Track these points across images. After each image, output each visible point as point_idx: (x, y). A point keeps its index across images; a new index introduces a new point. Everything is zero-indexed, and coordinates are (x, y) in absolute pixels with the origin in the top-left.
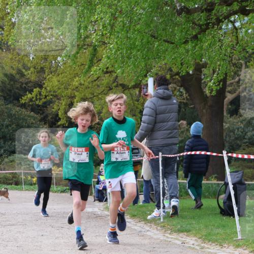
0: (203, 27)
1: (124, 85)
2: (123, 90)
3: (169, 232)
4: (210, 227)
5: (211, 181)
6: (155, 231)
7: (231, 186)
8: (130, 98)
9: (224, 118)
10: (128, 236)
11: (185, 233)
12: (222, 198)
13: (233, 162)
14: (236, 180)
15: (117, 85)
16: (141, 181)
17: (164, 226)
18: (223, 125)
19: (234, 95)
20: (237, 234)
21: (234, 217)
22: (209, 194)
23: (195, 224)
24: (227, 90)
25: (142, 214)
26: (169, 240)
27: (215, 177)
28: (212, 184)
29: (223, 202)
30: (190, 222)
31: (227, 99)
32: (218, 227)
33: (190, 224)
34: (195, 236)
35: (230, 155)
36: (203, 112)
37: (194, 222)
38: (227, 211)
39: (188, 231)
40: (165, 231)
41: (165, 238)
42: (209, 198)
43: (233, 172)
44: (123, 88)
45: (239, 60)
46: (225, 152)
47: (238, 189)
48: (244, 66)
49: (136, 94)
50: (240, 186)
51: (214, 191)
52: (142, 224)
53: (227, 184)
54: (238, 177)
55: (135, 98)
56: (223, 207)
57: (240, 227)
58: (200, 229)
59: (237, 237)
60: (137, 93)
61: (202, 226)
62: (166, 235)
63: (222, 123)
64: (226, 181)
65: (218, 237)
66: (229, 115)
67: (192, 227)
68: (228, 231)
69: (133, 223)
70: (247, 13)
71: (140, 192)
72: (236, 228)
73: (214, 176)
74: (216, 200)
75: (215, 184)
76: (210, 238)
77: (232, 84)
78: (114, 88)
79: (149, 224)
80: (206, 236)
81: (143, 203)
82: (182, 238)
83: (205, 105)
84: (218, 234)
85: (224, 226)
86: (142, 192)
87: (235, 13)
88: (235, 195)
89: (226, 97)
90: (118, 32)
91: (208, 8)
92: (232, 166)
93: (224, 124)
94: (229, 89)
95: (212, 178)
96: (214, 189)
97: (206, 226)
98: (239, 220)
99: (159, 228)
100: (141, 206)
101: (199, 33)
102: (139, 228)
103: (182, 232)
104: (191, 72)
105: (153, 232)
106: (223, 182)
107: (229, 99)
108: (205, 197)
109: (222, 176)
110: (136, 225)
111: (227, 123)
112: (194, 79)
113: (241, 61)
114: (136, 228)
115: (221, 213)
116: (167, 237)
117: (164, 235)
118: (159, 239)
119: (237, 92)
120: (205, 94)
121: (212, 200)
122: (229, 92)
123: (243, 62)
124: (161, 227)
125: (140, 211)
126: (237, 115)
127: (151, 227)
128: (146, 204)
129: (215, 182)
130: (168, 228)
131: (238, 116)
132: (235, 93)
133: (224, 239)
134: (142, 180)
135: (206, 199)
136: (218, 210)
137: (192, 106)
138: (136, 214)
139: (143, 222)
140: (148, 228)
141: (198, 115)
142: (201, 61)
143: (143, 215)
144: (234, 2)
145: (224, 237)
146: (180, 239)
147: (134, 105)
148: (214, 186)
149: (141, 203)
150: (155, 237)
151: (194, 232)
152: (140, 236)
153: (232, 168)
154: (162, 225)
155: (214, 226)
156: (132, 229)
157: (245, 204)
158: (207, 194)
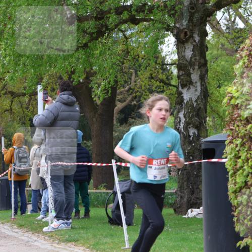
0: (94, 35)
1: (13, 92)
2: (12, 97)
3: (57, 242)
4: (98, 236)
5: (101, 190)
6: (42, 241)
7: (119, 195)
8: (20, 106)
9: (114, 127)
10: (15, 246)
11: (73, 243)
12: (111, 207)
13: (122, 171)
14: (125, 189)
15: (6, 92)
16: (29, 190)
17: (52, 236)
18: (112, 134)
19: (124, 104)
20: (125, 242)
21: (122, 226)
22: (98, 203)
23: (83, 233)
24: (117, 99)
25: (29, 224)
26: (57, 250)
27: (105, 186)
28: (101, 193)
29: (112, 211)
30: (79, 232)
31: (116, 108)
32: (106, 237)
33: (79, 234)
34: (83, 245)
35: (118, 164)
36: (93, 120)
37: (82, 232)
38: (115, 220)
39: (76, 241)
40: (53, 241)
41: (53, 248)
42: (98, 207)
43: (122, 181)
44: (12, 96)
45: (130, 68)
46: (113, 161)
47: (126, 198)
48: (134, 75)
49: (25, 102)
50: (128, 195)
51: (103, 200)
52: (29, 234)
53: (115, 193)
54: (126, 186)
55: (25, 106)
56: (111, 216)
57: (128, 236)
58: (88, 239)
59: (125, 246)
60: (27, 101)
61: (90, 235)
62: (54, 245)
63: (112, 131)
64: (114, 189)
65: (106, 247)
66: (119, 124)
67: (80, 237)
68: (116, 240)
69: (20, 233)
70: (137, 22)
71: (28, 202)
72: (124, 237)
73: (103, 185)
74: (105, 209)
75: (104, 193)
76: (98, 247)
77: (121, 92)
78: (2, 95)
79: (37, 234)
80: (94, 245)
81: (31, 212)
82: (70, 247)
83: (95, 113)
84: (106, 243)
85: (112, 235)
86: (31, 201)
87: (125, 22)
88: (124, 204)
89: (116, 106)
90: (7, 39)
91: (99, 16)
92: (121, 175)
93: (114, 133)
94: (119, 97)
95: (101, 187)
96: (103, 198)
97: (95, 236)
98: (127, 229)
99: (46, 238)
100: (29, 216)
101: (90, 41)
102: (26, 238)
103: (70, 241)
104: (81, 81)
105: (40, 242)
106: (112, 191)
107: (118, 108)
108: (94, 206)
109: (111, 185)
110: (23, 235)
111: (116, 132)
112: (84, 87)
113: (131, 70)
114: (23, 238)
115: (109, 222)
116: (55, 247)
117: (52, 245)
118: (46, 249)
119: (127, 101)
120: (95, 102)
121: (101, 209)
122: (119, 101)
123: (133, 71)
124: (49, 237)
125: (28, 221)
126: (126, 123)
127: (38, 237)
128: (34, 214)
129: (105, 191)
130: (56, 238)
131: (127, 125)
132: (125, 101)
133: (112, 248)
134: (31, 189)
135: (94, 209)
136: (107, 220)
137: (82, 115)
138: (23, 224)
139: (31, 232)
140: (35, 238)
141: (88, 123)
142: (92, 69)
143: (31, 225)
144: (124, 10)
145: (112, 246)
146: (68, 248)
147: (24, 113)
148: (104, 195)
149: (29, 212)
150: (43, 247)
151: (82, 242)
152: (28, 246)
153: (121, 177)
154: (50, 234)
155: (103, 235)
156: (19, 239)
157: (133, 213)
158: (96, 203)
